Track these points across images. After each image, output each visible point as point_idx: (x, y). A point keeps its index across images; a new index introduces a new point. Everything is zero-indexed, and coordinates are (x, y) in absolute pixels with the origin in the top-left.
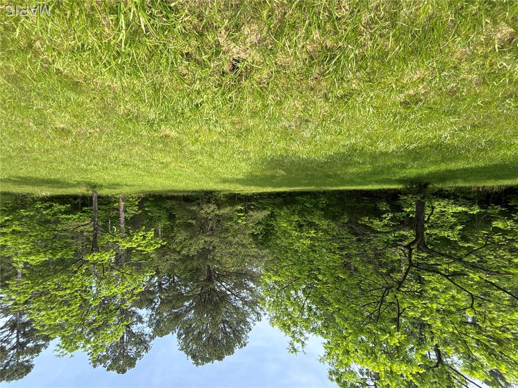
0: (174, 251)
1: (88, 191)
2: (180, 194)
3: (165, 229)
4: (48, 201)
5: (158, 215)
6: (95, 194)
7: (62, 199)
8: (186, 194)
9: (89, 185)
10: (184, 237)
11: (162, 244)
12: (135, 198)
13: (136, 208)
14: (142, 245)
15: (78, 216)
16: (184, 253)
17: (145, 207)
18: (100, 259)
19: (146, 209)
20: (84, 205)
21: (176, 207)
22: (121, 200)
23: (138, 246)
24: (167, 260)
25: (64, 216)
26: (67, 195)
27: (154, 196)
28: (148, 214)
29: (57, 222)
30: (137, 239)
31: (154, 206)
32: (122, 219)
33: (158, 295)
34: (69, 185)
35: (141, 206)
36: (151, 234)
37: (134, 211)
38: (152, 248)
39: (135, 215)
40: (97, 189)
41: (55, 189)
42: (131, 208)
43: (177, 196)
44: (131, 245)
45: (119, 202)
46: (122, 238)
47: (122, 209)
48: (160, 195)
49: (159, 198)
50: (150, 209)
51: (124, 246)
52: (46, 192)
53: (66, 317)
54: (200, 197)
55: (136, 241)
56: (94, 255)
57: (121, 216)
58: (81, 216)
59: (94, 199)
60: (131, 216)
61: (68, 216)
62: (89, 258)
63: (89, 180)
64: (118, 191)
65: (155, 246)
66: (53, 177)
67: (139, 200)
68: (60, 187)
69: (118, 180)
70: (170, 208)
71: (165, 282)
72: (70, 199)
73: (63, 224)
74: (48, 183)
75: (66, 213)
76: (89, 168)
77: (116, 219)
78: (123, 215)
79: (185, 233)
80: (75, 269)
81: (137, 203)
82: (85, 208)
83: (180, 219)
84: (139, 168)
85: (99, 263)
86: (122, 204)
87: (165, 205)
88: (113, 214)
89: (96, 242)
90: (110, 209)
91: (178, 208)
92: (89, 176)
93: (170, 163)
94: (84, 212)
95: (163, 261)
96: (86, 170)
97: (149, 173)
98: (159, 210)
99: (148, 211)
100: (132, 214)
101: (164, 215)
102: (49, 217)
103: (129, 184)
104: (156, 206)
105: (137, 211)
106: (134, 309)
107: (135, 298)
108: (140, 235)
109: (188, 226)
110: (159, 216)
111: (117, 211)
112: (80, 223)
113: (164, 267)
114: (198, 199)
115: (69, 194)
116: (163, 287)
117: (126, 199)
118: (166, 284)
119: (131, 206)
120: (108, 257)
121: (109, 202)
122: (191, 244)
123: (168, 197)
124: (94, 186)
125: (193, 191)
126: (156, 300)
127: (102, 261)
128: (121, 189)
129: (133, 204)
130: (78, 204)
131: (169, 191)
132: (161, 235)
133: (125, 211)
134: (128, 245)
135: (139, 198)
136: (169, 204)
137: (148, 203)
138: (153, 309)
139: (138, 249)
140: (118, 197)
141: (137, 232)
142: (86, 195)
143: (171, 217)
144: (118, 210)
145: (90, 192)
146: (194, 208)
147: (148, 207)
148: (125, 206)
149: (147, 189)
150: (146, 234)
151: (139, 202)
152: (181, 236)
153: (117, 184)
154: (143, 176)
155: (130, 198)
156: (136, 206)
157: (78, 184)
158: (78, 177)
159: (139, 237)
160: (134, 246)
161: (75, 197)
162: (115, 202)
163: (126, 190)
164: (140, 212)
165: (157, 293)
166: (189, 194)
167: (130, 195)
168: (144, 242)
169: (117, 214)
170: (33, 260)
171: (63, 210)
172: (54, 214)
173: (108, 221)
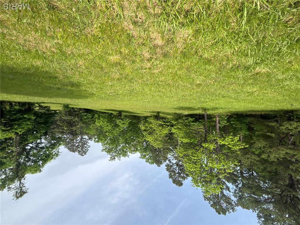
0: (253, 153)
1: (202, 112)
2: (257, 113)
3: (245, 137)
4: (187, 116)
5: (240, 126)
6: (206, 113)
7: (191, 116)
8: (263, 113)
9: (203, 109)
10: (263, 145)
11: (245, 146)
12: (225, 115)
13: (225, 122)
14: (231, 144)
15: (197, 124)
16: (264, 157)
17: (231, 121)
18: (208, 147)
19: (232, 122)
20: (200, 119)
21: (255, 122)
22: (217, 117)
23: (228, 145)
24: (248, 158)
25: (192, 123)
26: (193, 114)
27: (237, 114)
28: (233, 125)
29: (189, 126)
30: (228, 140)
31: (237, 121)
32: (218, 128)
33: (240, 179)
34: (195, 109)
35: (228, 120)
36: (237, 139)
37: (224, 123)
38: (238, 148)
39: (225, 126)
40: (206, 111)
41: (190, 111)
42: (223, 121)
43: (255, 115)
44: (225, 143)
45: (216, 118)
46: (219, 138)
47: (217, 122)
48: (241, 114)
49: (241, 116)
50: (234, 122)
51: (220, 143)
52: (186, 113)
53: (195, 170)
54: (278, 115)
55: (227, 141)
56: (206, 144)
57: (217, 125)
58: (198, 124)
59: (205, 116)
60: (223, 126)
61: (194, 124)
62: (204, 145)
63: (204, 107)
64: (216, 112)
65: (239, 147)
66: (190, 106)
67: (227, 117)
68: (191, 110)
69: (217, 106)
70: (249, 122)
71: (245, 173)
72: (194, 116)
73: (192, 127)
74: (188, 109)
75: (193, 122)
76: (205, 100)
77: (214, 127)
78: (218, 125)
79: (264, 142)
80: (198, 149)
81: (226, 119)
82: (200, 120)
83: (259, 131)
84: (232, 98)
85: (208, 149)
86: (218, 119)
87: (245, 121)
88: (213, 124)
89: (206, 138)
90: (211, 121)
91: (257, 123)
92: (204, 105)
93: (255, 91)
94: (200, 122)
95: (245, 158)
96: (203, 102)
97: (237, 100)
98: (241, 123)
99: (233, 124)
100: (223, 125)
101: (244, 126)
102: (187, 123)
103: (223, 108)
104: (238, 121)
105: (226, 123)
106: (224, 180)
107: (226, 174)
108: (230, 138)
109: (267, 138)
110: (241, 128)
111: (214, 123)
112: (198, 127)
113: (246, 162)
114: (276, 117)
115: (194, 113)
116: (244, 175)
117: (220, 116)
118: (246, 174)
119: (222, 120)
120: (212, 147)
121: (211, 118)
122: (270, 152)
123: (247, 115)
124: (205, 109)
125: (272, 111)
126: (239, 182)
127: (209, 148)
128: (217, 111)
129: (224, 119)
130: (198, 118)
131: (249, 111)
132: (242, 140)
133: (219, 123)
134: (223, 143)
135: (227, 116)
136: (248, 120)
137: (233, 119)
138: (237, 186)
139: (228, 146)
140: (215, 115)
141: (228, 136)
142: (201, 114)
143: (250, 129)
144: (216, 122)
145: (204, 112)
146: (273, 124)
147: (233, 121)
148: (219, 121)
149: (233, 110)
150: (234, 138)
151: (227, 118)
152: (260, 144)
153: (217, 108)
154: (233, 102)
155: (222, 116)
156: (226, 120)
157: (199, 109)
158: (199, 106)
159: (229, 139)
160: (226, 144)
161: (196, 115)
162: (214, 117)
163: (220, 111)
164: (228, 124)
165: (239, 177)
166: (267, 113)
167: (222, 114)
168: (232, 143)
169: (214, 124)
170: (184, 141)
171: (192, 121)
172: (189, 122)
173: (210, 128)
